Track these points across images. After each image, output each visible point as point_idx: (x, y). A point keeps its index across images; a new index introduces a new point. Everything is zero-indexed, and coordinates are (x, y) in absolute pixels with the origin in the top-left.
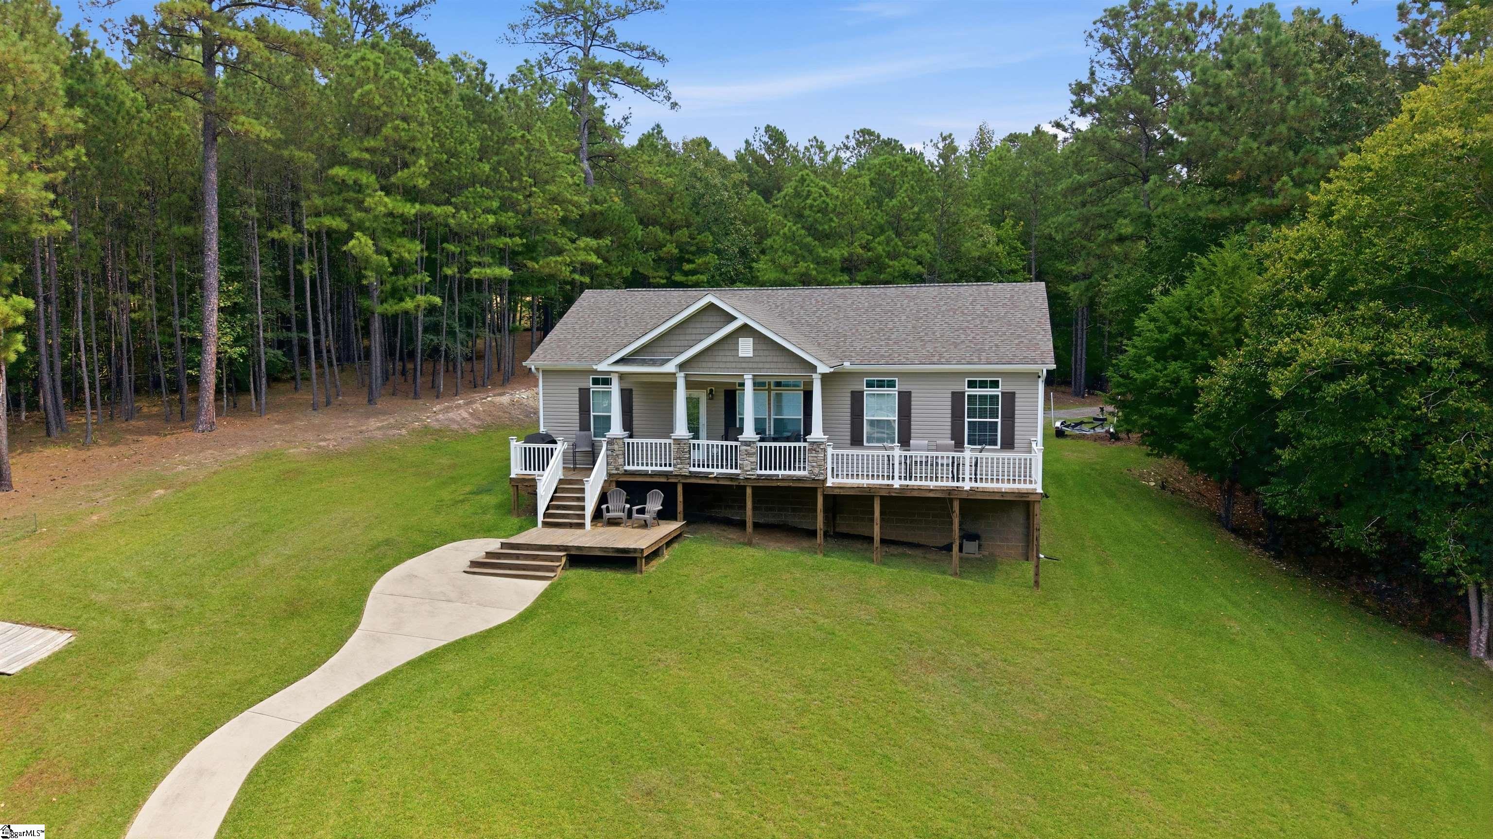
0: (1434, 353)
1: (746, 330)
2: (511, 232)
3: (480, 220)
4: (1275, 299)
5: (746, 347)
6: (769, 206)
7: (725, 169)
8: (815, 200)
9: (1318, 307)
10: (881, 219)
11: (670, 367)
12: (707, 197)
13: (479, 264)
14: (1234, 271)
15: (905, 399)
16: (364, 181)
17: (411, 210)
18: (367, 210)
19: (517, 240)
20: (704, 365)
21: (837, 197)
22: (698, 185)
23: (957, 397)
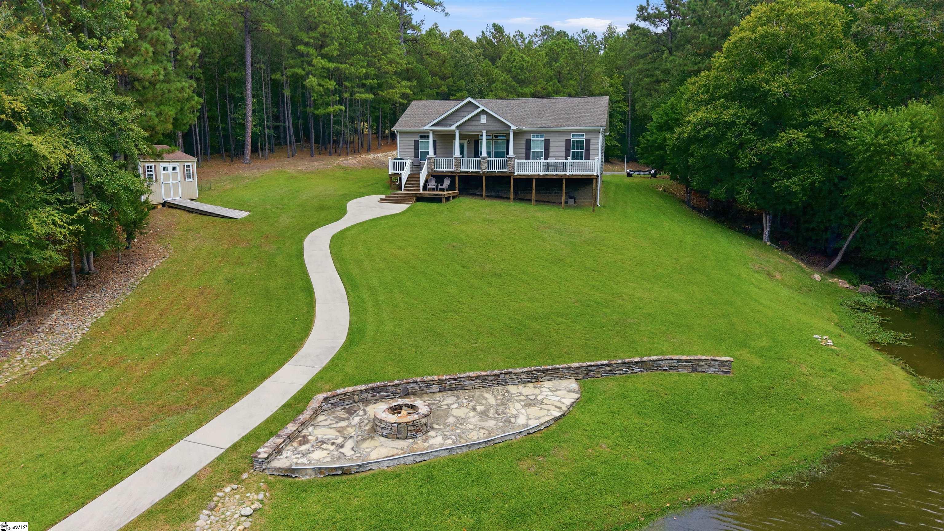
0: (738, 118)
1: (483, 112)
2: (372, 77)
3: (359, 71)
5: (483, 119)
6: (495, 67)
7: (471, 47)
8: (517, 63)
10: (551, 73)
11: (453, 128)
12: (462, 62)
13: (358, 92)
15: (547, 142)
16: (311, 52)
17: (332, 66)
18: (313, 66)
19: (376, 81)
20: (467, 127)
21: (528, 62)
22: (458, 55)
23: (568, 141)
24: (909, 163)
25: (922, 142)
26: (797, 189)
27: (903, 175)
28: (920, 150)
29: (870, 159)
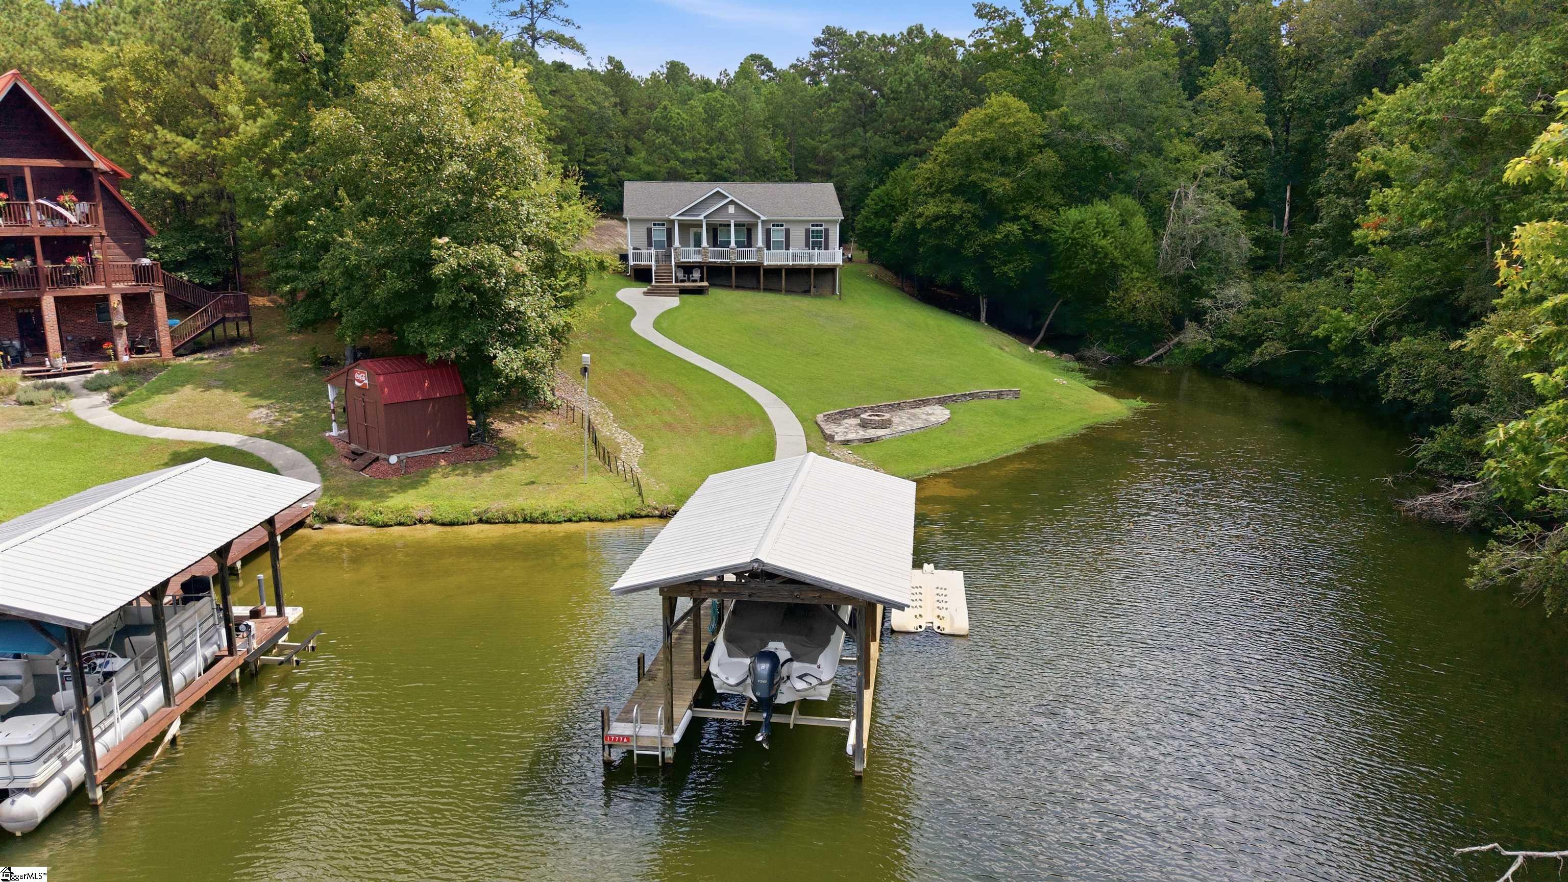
0: (964, 212)
1: (732, 202)
4: (917, 192)
5: (731, 209)
9: (933, 196)
11: (701, 217)
14: (904, 179)
15: (787, 232)
20: (714, 216)
23: (807, 231)
24: (1096, 253)
25: (1105, 236)
26: (1012, 274)
27: (1092, 263)
28: (1104, 242)
29: (1068, 249)
